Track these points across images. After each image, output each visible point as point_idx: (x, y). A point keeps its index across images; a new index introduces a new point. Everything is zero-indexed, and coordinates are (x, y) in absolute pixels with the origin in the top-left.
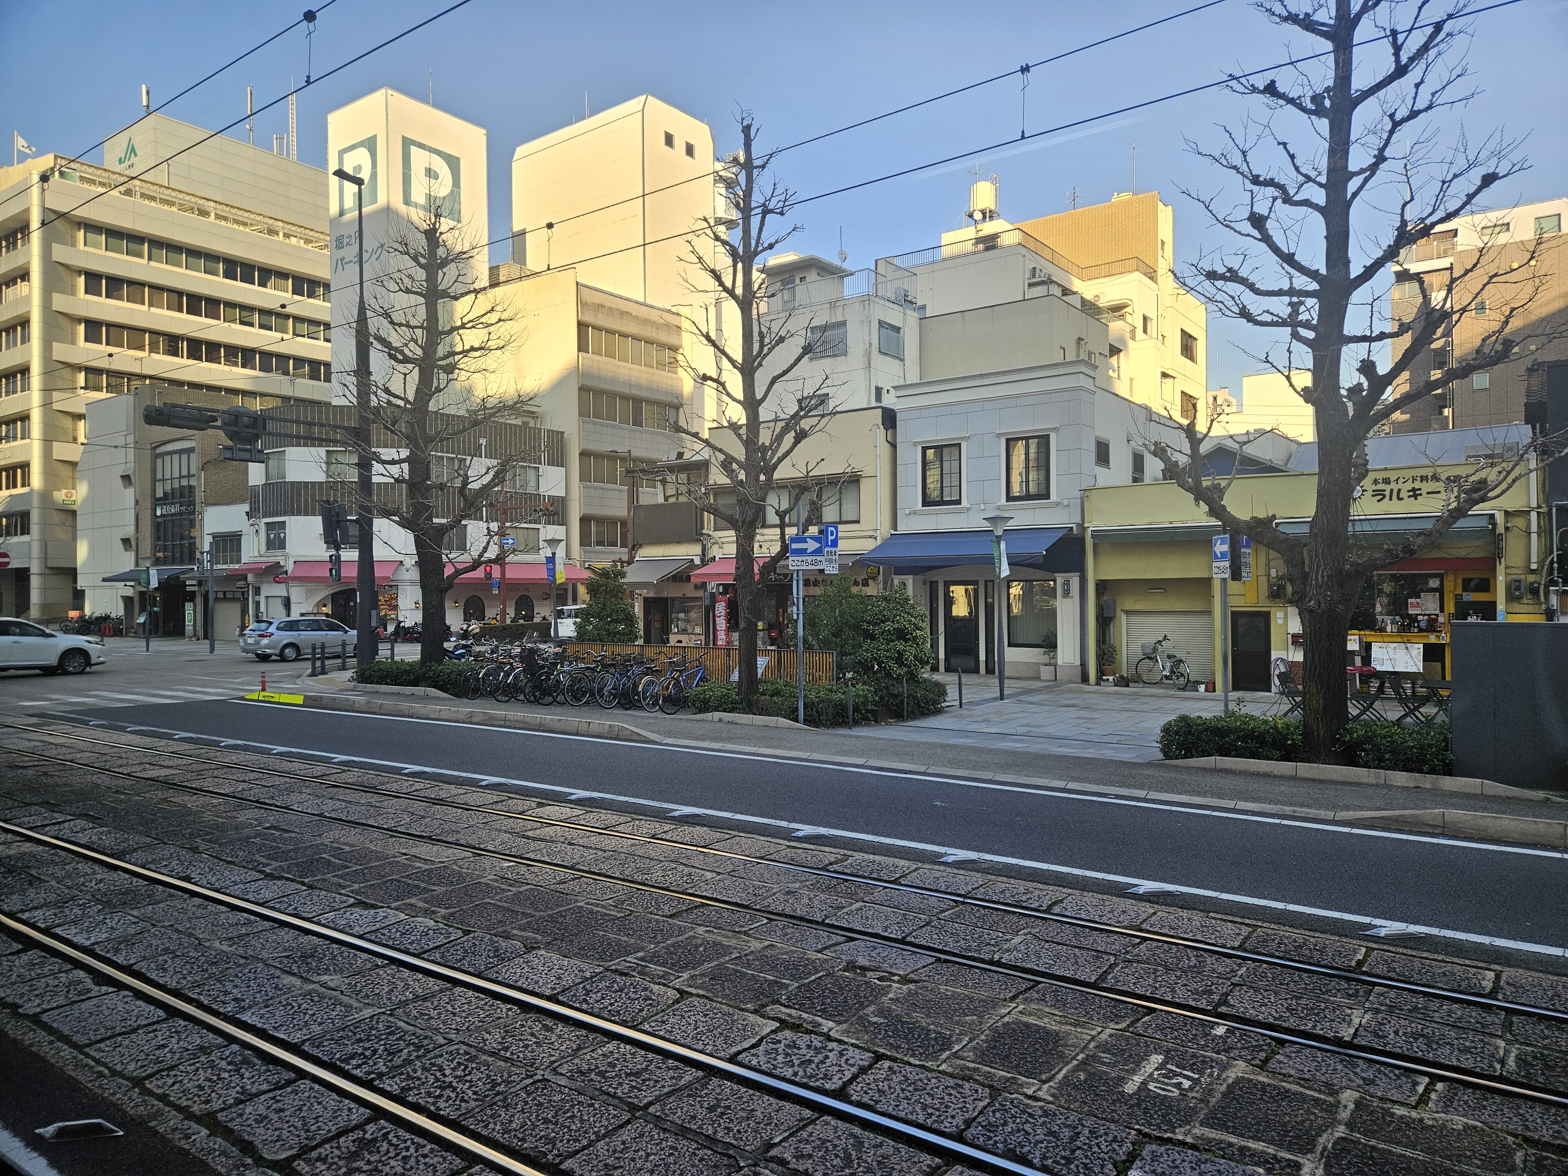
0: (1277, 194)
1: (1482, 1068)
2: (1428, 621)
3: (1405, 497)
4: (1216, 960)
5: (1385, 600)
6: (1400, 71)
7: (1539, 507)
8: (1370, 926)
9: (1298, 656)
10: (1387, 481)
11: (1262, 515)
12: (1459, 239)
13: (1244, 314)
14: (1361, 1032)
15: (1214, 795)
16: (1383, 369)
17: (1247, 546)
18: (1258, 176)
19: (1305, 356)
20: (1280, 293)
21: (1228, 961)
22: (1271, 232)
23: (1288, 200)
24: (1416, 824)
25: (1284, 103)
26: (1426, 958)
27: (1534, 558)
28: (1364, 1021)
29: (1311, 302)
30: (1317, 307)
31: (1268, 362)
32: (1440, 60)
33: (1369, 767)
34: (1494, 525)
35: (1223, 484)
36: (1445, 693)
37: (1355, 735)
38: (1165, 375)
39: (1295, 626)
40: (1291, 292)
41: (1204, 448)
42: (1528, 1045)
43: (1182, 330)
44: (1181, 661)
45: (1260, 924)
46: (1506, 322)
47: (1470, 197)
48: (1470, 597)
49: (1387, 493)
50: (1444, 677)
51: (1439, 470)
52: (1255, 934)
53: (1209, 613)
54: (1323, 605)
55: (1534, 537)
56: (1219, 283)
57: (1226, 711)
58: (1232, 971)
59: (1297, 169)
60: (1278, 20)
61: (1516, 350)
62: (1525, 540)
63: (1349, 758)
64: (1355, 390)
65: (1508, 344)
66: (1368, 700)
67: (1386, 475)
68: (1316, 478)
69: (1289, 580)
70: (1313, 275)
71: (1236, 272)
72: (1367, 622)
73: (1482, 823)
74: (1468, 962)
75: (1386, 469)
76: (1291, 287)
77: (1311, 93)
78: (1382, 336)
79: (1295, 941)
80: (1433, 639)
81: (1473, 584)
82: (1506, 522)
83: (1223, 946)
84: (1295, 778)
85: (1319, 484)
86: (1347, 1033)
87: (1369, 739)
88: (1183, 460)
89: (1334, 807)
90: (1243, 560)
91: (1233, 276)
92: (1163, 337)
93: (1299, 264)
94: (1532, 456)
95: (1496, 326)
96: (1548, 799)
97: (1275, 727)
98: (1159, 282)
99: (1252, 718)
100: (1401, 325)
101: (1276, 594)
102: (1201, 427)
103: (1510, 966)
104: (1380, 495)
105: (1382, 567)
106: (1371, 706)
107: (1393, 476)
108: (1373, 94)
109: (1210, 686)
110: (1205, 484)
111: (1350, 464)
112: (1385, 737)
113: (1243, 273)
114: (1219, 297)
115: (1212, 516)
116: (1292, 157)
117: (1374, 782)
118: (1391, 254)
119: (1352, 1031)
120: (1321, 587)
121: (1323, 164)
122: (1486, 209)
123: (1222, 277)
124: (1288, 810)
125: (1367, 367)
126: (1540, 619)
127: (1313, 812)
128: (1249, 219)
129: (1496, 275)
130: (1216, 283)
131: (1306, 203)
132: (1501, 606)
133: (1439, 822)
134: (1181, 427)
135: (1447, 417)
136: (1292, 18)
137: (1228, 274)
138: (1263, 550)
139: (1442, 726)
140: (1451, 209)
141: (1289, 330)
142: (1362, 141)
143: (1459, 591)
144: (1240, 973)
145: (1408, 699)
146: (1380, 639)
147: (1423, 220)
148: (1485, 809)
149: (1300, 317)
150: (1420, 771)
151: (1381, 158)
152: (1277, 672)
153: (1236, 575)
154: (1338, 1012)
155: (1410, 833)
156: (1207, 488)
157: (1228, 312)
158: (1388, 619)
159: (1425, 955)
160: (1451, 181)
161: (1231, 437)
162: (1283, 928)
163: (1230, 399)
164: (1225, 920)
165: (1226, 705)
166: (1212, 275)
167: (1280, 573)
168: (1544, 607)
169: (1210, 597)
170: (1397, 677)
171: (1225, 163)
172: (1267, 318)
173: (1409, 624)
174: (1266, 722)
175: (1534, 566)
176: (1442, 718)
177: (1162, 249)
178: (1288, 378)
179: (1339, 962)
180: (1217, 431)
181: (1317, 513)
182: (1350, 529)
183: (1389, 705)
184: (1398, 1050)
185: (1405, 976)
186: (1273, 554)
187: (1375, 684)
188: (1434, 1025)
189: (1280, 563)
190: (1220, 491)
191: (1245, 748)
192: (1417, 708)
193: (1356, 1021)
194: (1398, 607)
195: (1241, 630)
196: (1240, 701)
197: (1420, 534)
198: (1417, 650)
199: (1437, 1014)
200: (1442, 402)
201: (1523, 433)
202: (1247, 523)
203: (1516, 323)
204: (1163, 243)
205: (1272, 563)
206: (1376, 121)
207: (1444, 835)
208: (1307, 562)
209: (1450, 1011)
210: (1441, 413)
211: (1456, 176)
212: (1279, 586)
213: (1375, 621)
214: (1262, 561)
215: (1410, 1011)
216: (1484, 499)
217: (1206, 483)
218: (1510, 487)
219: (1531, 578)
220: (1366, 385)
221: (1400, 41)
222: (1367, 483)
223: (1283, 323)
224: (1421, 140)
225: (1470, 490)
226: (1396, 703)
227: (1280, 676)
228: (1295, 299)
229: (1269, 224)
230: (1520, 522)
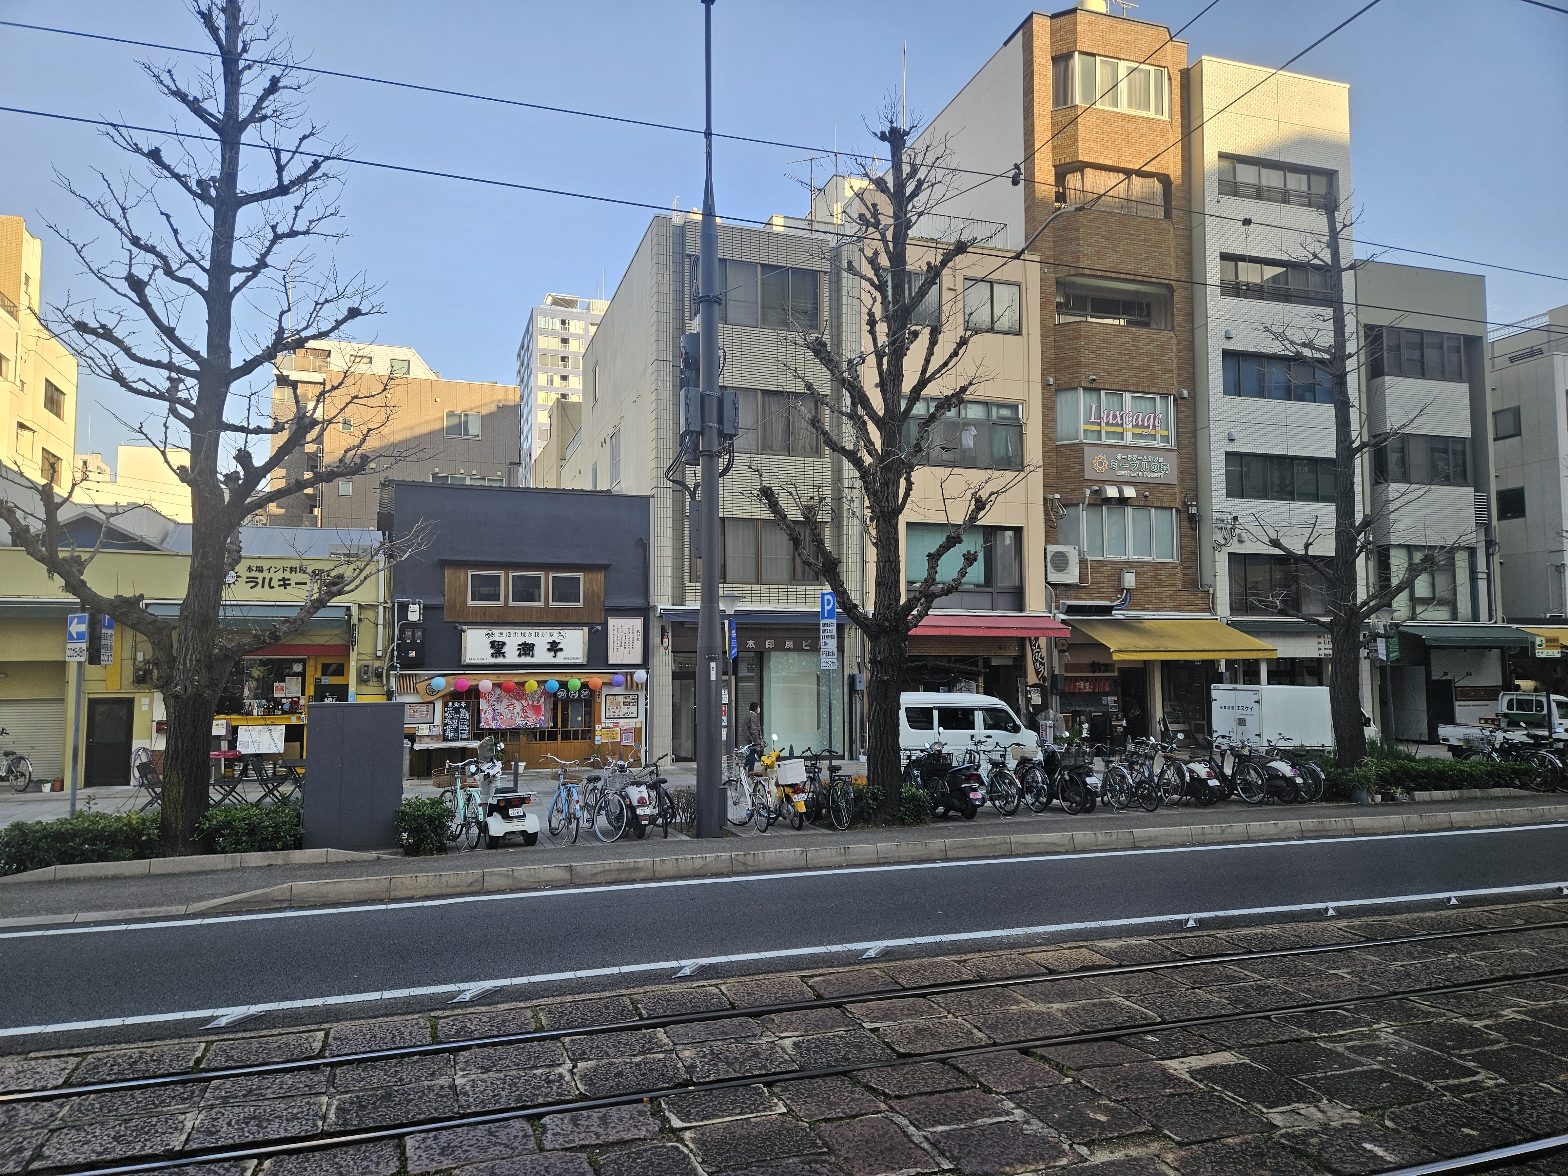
0: (159, 264)
1: (307, 1131)
2: (291, 703)
3: (276, 586)
4: (32, 1109)
5: (253, 684)
6: (282, 190)
7: (386, 602)
8: (213, 1018)
9: (160, 744)
10: (260, 569)
11: (128, 594)
12: (331, 359)
13: (117, 376)
14: (195, 1135)
15: (50, 911)
16: (258, 461)
17: (110, 626)
18: (138, 239)
19: (182, 435)
20: (158, 364)
21: (46, 1105)
22: (150, 300)
23: (169, 272)
24: (267, 902)
25: (169, 175)
26: (264, 1036)
27: (380, 647)
28: (197, 1122)
29: (191, 382)
30: (197, 388)
31: (142, 432)
32: (317, 192)
33: (227, 852)
34: (350, 616)
35: (84, 557)
36: (301, 771)
37: (214, 822)
38: (21, 426)
39: (160, 713)
40: (170, 366)
41: (63, 516)
42: (346, 1092)
43: (47, 380)
44: (22, 758)
45: (91, 1049)
46: (364, 440)
47: (339, 323)
48: (327, 680)
49: (260, 581)
50: (301, 757)
51: (305, 563)
52: (84, 1064)
53: (62, 700)
54: (189, 690)
55: (381, 627)
56: (90, 338)
57: (73, 812)
58: (52, 1115)
59: (180, 245)
60: (167, 91)
61: (373, 465)
62: (374, 630)
63: (208, 846)
64: (231, 478)
65: (365, 459)
66: (230, 783)
67: (259, 563)
68: (189, 560)
69: (155, 664)
70: (194, 355)
71: (110, 331)
72: (234, 706)
73: (324, 890)
74: (302, 1029)
75: (259, 558)
76: (170, 362)
77: (197, 177)
78: (259, 430)
79: (131, 1057)
80: (294, 720)
81: (331, 669)
82: (360, 614)
83: (44, 1089)
84: (149, 876)
85: (192, 567)
86: (177, 1143)
87: (228, 824)
88: (36, 527)
89: (187, 900)
90: (103, 642)
91: (106, 334)
92: (23, 383)
93: (179, 340)
94: (381, 558)
95: (356, 442)
96: (379, 858)
97: (129, 824)
98: (20, 320)
99: (104, 816)
100: (276, 424)
101: (141, 679)
102: (61, 490)
103: (338, 1021)
104: (253, 582)
105: (250, 653)
106: (233, 790)
107: (266, 565)
108: (257, 201)
109: (58, 785)
110: (61, 555)
111: (223, 548)
112: (244, 820)
113: (118, 333)
114: (88, 352)
115: (68, 591)
116: (175, 232)
117: (230, 866)
118: (269, 355)
119: (184, 1137)
120: (188, 672)
121: (207, 250)
122: (350, 339)
123: (93, 332)
124: (136, 912)
125: (243, 457)
126: (381, 700)
127: (164, 910)
128: (126, 279)
129: (357, 397)
130: (85, 336)
131: (188, 282)
132: (352, 689)
133: (287, 896)
134: (34, 486)
135: (316, 517)
136: (182, 96)
137: (101, 331)
138: (129, 633)
139: (295, 803)
140: (323, 329)
141: (167, 404)
142: (246, 240)
143: (319, 675)
144: (60, 1115)
145: (268, 779)
146: (245, 723)
147: (298, 332)
148: (328, 876)
149: (179, 395)
150: (274, 849)
151: (262, 264)
152: (137, 763)
153: (94, 657)
154: (170, 1122)
155: (260, 912)
156: (64, 559)
157: (98, 371)
158: (255, 703)
159: (264, 1033)
160: (323, 304)
161: (97, 506)
162: (118, 1047)
163: (104, 466)
164: (48, 1058)
165: (73, 805)
166: (81, 327)
167: (147, 657)
168: (385, 688)
169: (63, 682)
170: (259, 758)
171: (103, 213)
172: (145, 388)
173: (274, 707)
174: (119, 819)
175: (379, 653)
176: (298, 794)
177: (27, 283)
178: (163, 453)
179: (177, 1067)
180: (80, 497)
181: (188, 595)
182: (221, 613)
183: (248, 787)
184: (230, 1142)
185: (242, 1061)
186: (141, 637)
187: (239, 767)
188: (267, 1103)
189: (149, 647)
190: (81, 565)
191: (93, 851)
192: (276, 788)
193: (189, 1125)
194: (265, 691)
195: (98, 718)
196: (90, 798)
197: (286, 621)
198: (279, 732)
199: (269, 1091)
200: (313, 502)
201: (376, 537)
202: (111, 602)
203: (373, 443)
204: (27, 278)
205: (139, 646)
206: (259, 227)
207: (291, 908)
208: (175, 646)
209: (282, 1083)
210: (312, 512)
211: (327, 301)
212: (145, 671)
213: (242, 706)
214: (128, 643)
215: (244, 1096)
216: (340, 593)
217: (63, 553)
218: (362, 583)
219: (377, 664)
220: (242, 473)
221: (283, 162)
222: (241, 568)
223: (161, 396)
224: (300, 259)
225: (330, 583)
226: (257, 784)
227: (142, 768)
228: (174, 375)
229: (148, 291)
230: (370, 614)
